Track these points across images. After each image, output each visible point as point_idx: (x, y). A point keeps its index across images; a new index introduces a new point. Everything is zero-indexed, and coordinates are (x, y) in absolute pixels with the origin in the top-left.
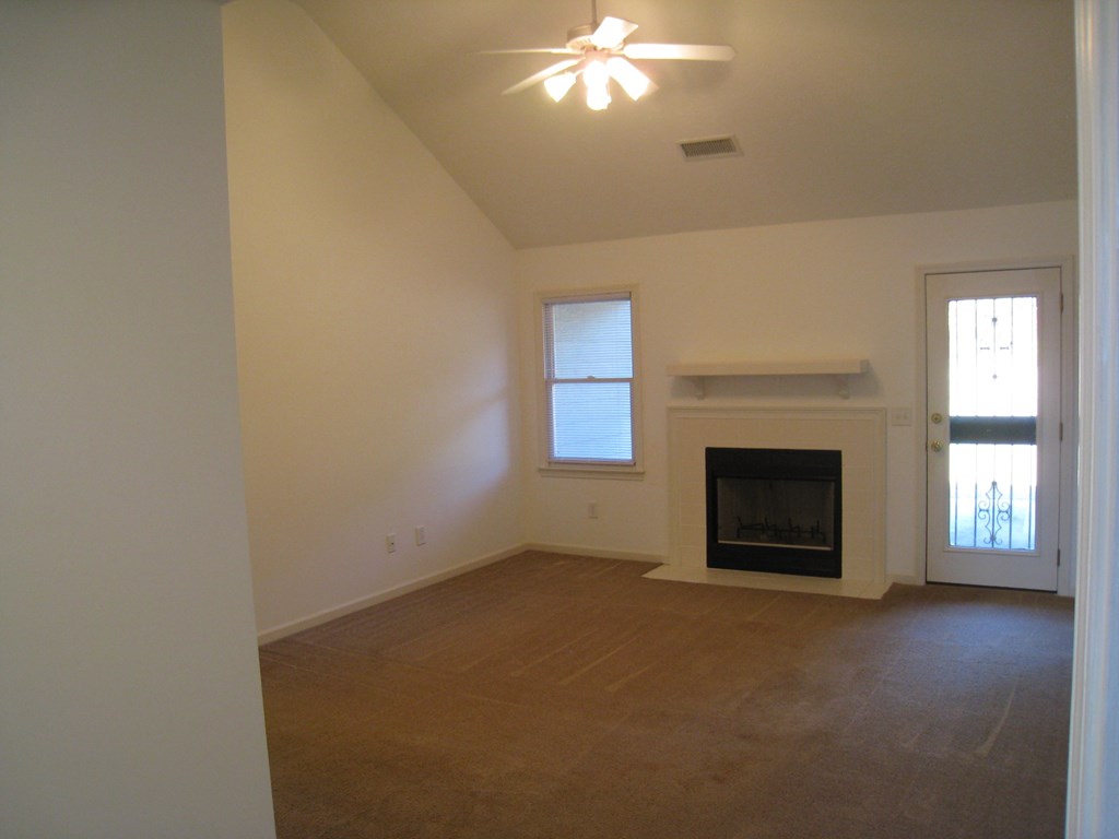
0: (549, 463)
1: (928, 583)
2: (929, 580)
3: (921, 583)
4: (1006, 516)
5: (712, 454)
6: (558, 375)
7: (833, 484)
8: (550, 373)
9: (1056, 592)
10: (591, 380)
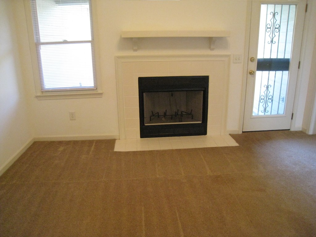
0: (42, 92)
1: (243, 132)
2: (243, 131)
3: (241, 133)
4: (270, 101)
5: (141, 81)
6: (42, 40)
7: (202, 92)
8: (38, 39)
9: (289, 130)
10: (65, 42)
